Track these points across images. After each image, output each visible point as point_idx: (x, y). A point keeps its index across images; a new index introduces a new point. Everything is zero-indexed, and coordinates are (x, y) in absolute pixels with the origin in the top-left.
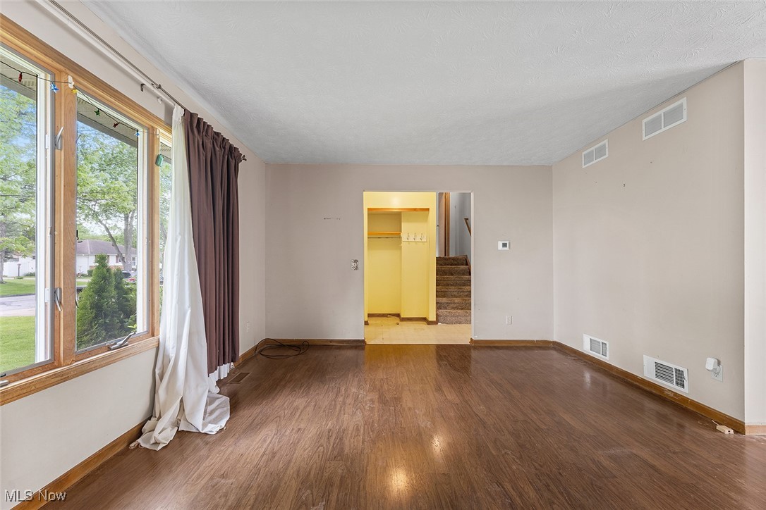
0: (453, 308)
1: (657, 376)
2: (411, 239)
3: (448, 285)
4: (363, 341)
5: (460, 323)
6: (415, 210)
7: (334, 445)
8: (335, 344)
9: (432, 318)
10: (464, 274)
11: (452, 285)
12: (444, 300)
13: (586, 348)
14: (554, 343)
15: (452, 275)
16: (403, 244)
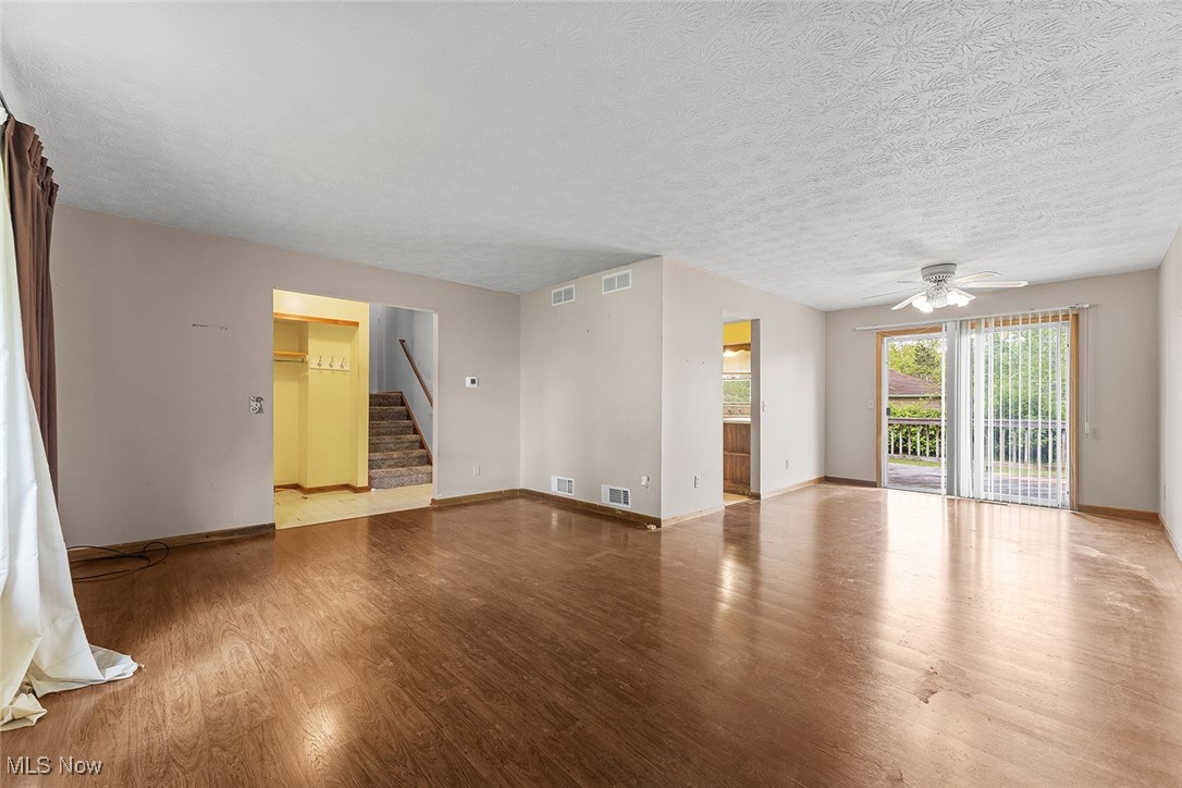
0: (390, 466)
1: (611, 501)
2: (325, 365)
3: (379, 435)
4: (273, 526)
5: (403, 485)
6: (336, 322)
7: (349, 625)
8: (215, 539)
9: (363, 482)
10: (399, 419)
11: (384, 434)
12: (378, 456)
13: (554, 490)
14: (521, 491)
15: (383, 419)
16: (311, 373)
